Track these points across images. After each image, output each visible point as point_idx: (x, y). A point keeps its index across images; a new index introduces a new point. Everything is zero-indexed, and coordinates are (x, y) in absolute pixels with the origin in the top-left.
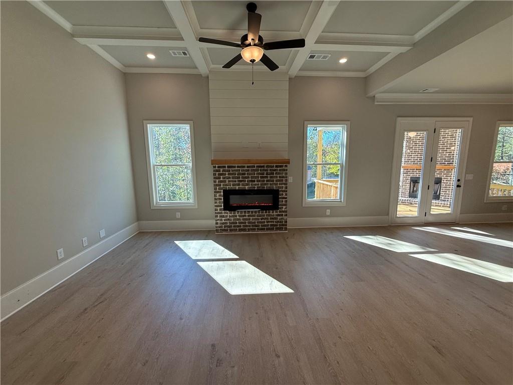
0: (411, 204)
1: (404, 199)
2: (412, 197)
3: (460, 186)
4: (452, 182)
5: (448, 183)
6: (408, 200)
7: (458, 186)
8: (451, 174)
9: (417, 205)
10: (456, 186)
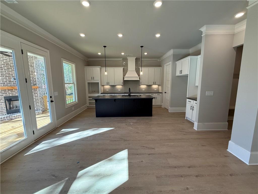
0: (12, 119)
1: (3, 117)
2: (11, 113)
3: (53, 101)
4: (39, 97)
5: (36, 98)
6: (7, 117)
7: (52, 101)
8: (37, 92)
9: (22, 119)
10: (50, 101)
